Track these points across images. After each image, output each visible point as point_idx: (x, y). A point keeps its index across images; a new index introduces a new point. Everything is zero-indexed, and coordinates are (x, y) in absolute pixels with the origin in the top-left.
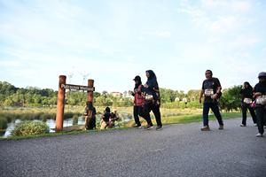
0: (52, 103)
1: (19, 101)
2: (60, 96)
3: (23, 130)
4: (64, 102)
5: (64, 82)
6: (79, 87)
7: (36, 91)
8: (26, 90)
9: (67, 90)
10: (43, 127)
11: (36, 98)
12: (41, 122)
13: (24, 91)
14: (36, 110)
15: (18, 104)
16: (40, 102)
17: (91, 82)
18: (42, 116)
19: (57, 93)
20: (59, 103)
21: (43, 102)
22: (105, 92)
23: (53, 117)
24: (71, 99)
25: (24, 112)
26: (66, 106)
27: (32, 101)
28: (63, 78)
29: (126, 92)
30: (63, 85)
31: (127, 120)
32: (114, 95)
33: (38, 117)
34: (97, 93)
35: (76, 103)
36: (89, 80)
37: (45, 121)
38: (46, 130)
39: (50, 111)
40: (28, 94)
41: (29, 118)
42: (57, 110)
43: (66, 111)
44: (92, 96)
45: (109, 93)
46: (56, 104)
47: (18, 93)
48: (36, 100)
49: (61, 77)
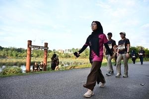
0: (24, 56)
1: (4, 55)
2: (28, 52)
3: (7, 72)
4: (31, 56)
5: (31, 44)
6: (39, 47)
7: (14, 49)
8: (8, 49)
9: (32, 49)
10: (19, 70)
11: (14, 53)
12: (18, 67)
13: (7, 49)
14: (15, 60)
15: (4, 57)
16: (17, 56)
17: (46, 44)
18: (18, 64)
19: (26, 50)
20: (28, 56)
21: (19, 55)
22: (54, 50)
23: (24, 64)
24: (35, 54)
25: (7, 61)
26: (32, 58)
27: (12, 55)
28: (30, 42)
29: (66, 50)
30: (30, 46)
31: (67, 65)
32: (60, 52)
33: (16, 64)
34: (50, 51)
35: (38, 56)
36: (45, 43)
37: (20, 66)
38: (21, 71)
39: (23, 61)
40: (10, 51)
41: (10, 65)
42: (26, 60)
43: (32, 61)
44: (47, 52)
45: (57, 50)
46: (26, 57)
47: (3, 50)
48: (14, 55)
49: (29, 41)
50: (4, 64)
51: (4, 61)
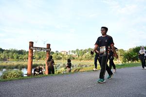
0: (25, 59)
1: (5, 57)
2: (30, 54)
3: (8, 75)
4: (32, 58)
5: (32, 46)
6: (41, 49)
7: (15, 51)
8: (9, 51)
9: (34, 51)
10: (20, 73)
11: (15, 55)
12: (19, 70)
13: (8, 51)
14: (15, 63)
15: (4, 59)
16: (18, 58)
17: (49, 45)
18: (19, 67)
19: (28, 52)
20: (29, 58)
21: (20, 58)
22: (57, 52)
23: (26, 67)
24: (36, 56)
25: (8, 64)
26: (34, 60)
27: (12, 58)
28: (32, 43)
29: (70, 51)
30: (31, 48)
32: (63, 53)
33: (17, 67)
34: (52, 52)
35: (40, 58)
36: (47, 44)
37: (21, 69)
38: (22, 75)
39: (24, 63)
40: (10, 53)
41: (11, 67)
42: (28, 63)
43: (33, 63)
44: (49, 53)
45: (60, 52)
46: (27, 59)
47: (4, 53)
48: (15, 57)
49: (30, 42)
50: (4, 67)
51: (4, 63)
